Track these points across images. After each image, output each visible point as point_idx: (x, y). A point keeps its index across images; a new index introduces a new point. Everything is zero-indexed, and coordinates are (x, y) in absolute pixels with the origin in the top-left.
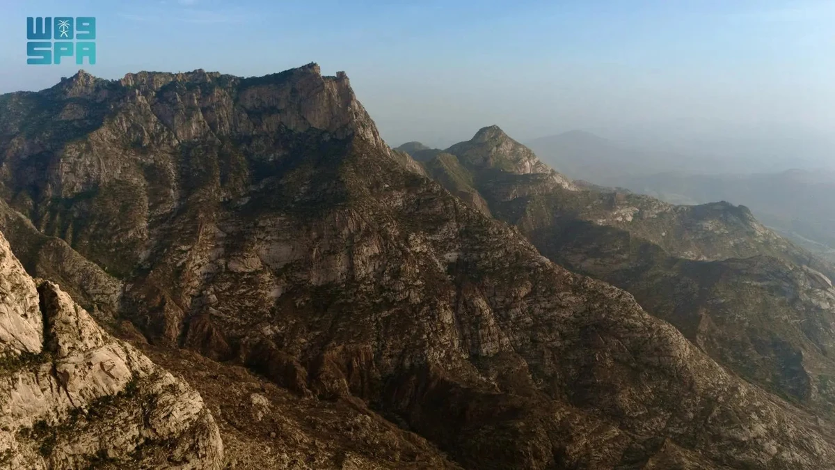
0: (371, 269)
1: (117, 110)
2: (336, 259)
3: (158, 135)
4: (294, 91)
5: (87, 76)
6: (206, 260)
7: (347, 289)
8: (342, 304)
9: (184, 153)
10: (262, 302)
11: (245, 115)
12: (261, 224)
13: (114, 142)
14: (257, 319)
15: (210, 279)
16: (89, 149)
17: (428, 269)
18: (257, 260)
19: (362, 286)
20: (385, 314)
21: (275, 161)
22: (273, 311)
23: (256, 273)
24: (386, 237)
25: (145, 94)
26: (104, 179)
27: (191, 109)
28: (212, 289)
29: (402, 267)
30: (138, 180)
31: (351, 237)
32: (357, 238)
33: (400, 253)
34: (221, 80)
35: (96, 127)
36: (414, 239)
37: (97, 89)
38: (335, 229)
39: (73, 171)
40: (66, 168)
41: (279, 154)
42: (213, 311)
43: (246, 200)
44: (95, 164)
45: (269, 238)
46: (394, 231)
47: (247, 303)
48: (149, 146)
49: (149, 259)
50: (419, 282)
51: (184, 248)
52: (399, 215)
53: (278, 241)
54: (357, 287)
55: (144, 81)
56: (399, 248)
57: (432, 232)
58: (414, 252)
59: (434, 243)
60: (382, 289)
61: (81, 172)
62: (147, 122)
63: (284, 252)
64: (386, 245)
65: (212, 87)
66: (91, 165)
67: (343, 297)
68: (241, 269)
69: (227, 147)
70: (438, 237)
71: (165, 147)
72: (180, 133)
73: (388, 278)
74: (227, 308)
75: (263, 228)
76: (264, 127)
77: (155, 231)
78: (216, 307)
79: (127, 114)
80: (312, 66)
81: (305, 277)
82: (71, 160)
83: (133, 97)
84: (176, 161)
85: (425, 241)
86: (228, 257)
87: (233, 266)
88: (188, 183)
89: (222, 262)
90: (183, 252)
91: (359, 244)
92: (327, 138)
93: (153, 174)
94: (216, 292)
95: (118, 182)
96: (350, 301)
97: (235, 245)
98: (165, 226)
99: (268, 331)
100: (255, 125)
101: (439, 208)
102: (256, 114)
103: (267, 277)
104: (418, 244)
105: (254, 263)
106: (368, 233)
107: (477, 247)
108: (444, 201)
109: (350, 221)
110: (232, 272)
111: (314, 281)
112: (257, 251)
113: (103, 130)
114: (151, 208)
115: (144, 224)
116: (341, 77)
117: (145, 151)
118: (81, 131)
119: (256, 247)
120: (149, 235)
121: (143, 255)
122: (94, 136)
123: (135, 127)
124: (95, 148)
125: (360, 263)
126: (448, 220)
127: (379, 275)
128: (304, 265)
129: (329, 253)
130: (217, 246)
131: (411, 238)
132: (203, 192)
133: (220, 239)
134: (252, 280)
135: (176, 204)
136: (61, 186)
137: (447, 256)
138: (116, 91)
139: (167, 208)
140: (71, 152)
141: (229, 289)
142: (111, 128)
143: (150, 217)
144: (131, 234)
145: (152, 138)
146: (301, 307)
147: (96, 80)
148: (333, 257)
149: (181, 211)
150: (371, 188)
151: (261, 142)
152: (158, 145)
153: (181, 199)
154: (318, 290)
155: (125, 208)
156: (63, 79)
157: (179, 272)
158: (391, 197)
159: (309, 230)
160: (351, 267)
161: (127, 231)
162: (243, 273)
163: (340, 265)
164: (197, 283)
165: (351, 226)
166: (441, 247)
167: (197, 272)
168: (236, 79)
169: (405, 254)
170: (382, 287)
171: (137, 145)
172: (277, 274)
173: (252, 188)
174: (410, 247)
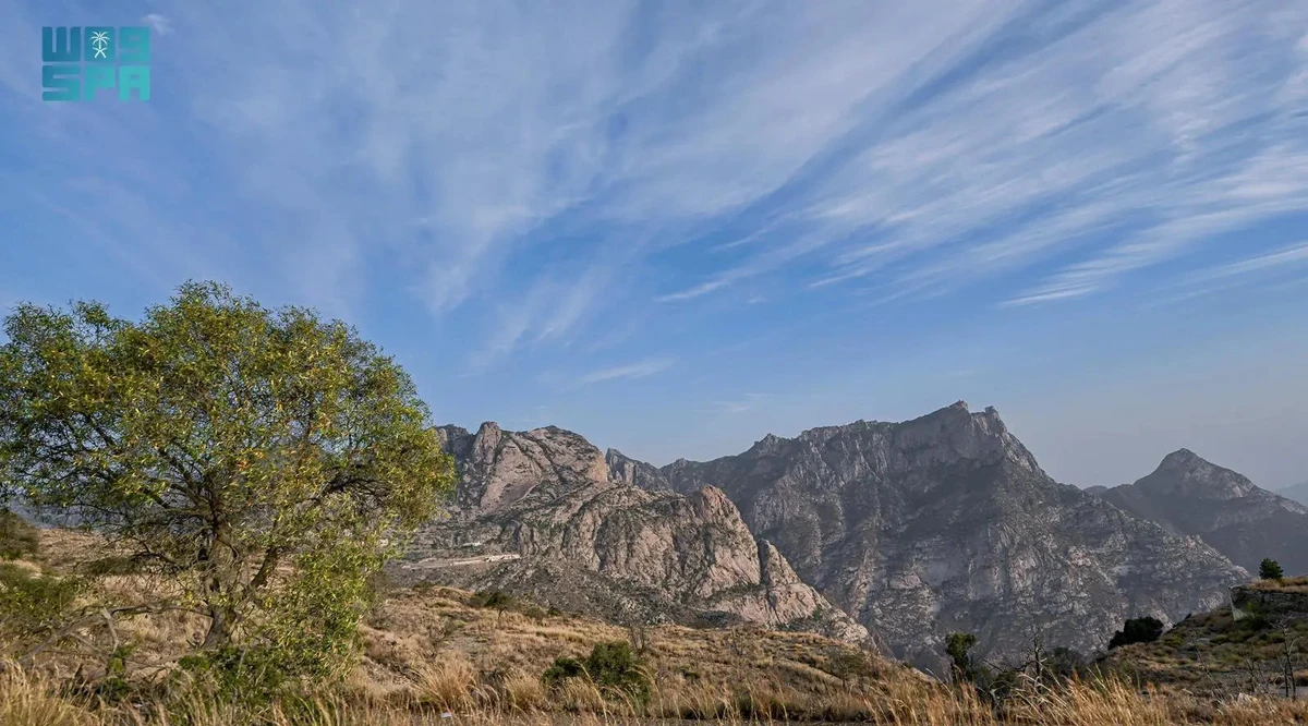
0: (1029, 582)
1: (796, 460)
2: (991, 572)
3: (828, 480)
4: (943, 428)
5: (773, 438)
6: (870, 580)
7: (1005, 601)
8: (1001, 616)
9: (849, 493)
10: (922, 616)
11: (900, 454)
12: (918, 545)
13: (793, 486)
14: (919, 630)
15: (875, 595)
16: (776, 493)
17: (1093, 581)
18: (916, 577)
19: (1021, 599)
20: (1047, 625)
21: (929, 491)
22: (933, 624)
23: (916, 589)
24: (1043, 550)
25: (817, 445)
26: (787, 517)
27: (854, 453)
28: (877, 603)
29: (1062, 578)
30: (812, 516)
31: (1005, 550)
32: (1012, 552)
33: (1059, 566)
34: (878, 427)
35: (781, 475)
36: (1075, 552)
37: (781, 447)
38: (988, 544)
39: (764, 512)
40: (758, 510)
41: (933, 485)
42: (879, 622)
43: (905, 527)
44: (781, 504)
45: (925, 558)
46: (1050, 544)
47: (909, 616)
48: (821, 488)
49: (823, 581)
50: (1084, 595)
51: (851, 569)
52: (1056, 530)
53: (935, 560)
54: (1016, 599)
55: (816, 435)
56: (1058, 560)
57: (1095, 545)
58: (1076, 565)
59: (1100, 557)
60: (1041, 601)
61: (769, 512)
62: (819, 468)
63: (941, 571)
64: (1043, 558)
65: (871, 432)
66: (777, 506)
67: (1001, 609)
68: (902, 586)
69: (886, 484)
70: (1103, 550)
71: (834, 488)
72: (845, 475)
73: (1048, 591)
74: (890, 620)
75: (920, 549)
76: (918, 463)
77: (827, 558)
78: (881, 619)
79: (803, 463)
80: (959, 403)
81: (962, 592)
82: (762, 503)
83: (808, 450)
84: (842, 499)
85: (1088, 555)
86: (889, 576)
87: (894, 583)
88: (853, 517)
89: (884, 580)
90: (850, 572)
91: (1014, 557)
92: (977, 465)
93: (825, 511)
94: (881, 607)
95: (798, 518)
96: (1008, 613)
97: (895, 566)
98: (836, 553)
99: (929, 641)
100: (910, 462)
101: (1101, 520)
102: (910, 452)
103: (926, 593)
104: (1079, 557)
105: (915, 581)
106: (1022, 547)
107: (1151, 558)
108: (1106, 513)
109: (1002, 536)
110: (893, 590)
111: (971, 595)
112: (915, 570)
113: (785, 478)
114: (823, 539)
115: (818, 552)
116: (990, 410)
117: (818, 492)
118: (769, 481)
119: (915, 566)
120: (823, 561)
121: (818, 578)
122: (780, 482)
123: (810, 474)
124: (780, 491)
125: (1017, 576)
126: (1113, 532)
127: (1038, 588)
128: (962, 581)
129: (984, 567)
130: (881, 568)
131: (1071, 550)
132: (866, 522)
133: (883, 562)
134: (913, 595)
135: (844, 534)
136: (755, 525)
137: (1116, 569)
138: (796, 446)
139: (836, 538)
140: (763, 497)
141: (891, 604)
142: (791, 476)
143: (823, 546)
144: (808, 560)
145: (823, 481)
146: (960, 620)
147: (780, 440)
148: (988, 571)
149: (848, 539)
150: (1024, 506)
151: (917, 477)
152: (828, 488)
153: (848, 530)
154: (975, 605)
155: (803, 540)
156: (756, 443)
157: (848, 589)
158: (1047, 512)
159: (963, 546)
160: (1008, 581)
161: (804, 558)
162: (904, 590)
163: (996, 578)
164: (863, 599)
165: (1005, 540)
166: (1109, 561)
167: (864, 590)
168: (891, 424)
169: (1066, 566)
170: (1042, 599)
171: (811, 488)
172: (936, 591)
173: (910, 517)
174: (1071, 560)
